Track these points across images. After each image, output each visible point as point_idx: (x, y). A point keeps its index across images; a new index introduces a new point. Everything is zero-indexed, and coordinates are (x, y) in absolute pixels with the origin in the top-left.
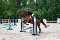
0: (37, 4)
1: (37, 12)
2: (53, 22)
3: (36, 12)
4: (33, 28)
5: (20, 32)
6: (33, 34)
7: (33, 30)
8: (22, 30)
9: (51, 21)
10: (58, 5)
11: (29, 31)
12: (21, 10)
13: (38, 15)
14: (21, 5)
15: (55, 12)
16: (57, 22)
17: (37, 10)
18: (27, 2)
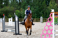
0: (20, 3)
1: (20, 11)
2: (36, 21)
3: (18, 11)
4: (15, 28)
5: (1, 31)
6: (15, 33)
7: (15, 29)
8: (4, 30)
9: (34, 20)
10: (41, 3)
11: (11, 31)
12: (3, 9)
13: (21, 15)
14: (3, 4)
15: (38, 11)
16: (40, 21)
17: (20, 9)
18: (10, 1)
